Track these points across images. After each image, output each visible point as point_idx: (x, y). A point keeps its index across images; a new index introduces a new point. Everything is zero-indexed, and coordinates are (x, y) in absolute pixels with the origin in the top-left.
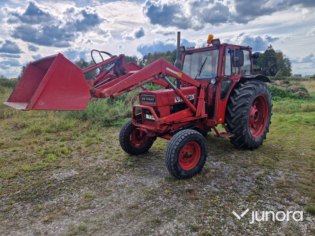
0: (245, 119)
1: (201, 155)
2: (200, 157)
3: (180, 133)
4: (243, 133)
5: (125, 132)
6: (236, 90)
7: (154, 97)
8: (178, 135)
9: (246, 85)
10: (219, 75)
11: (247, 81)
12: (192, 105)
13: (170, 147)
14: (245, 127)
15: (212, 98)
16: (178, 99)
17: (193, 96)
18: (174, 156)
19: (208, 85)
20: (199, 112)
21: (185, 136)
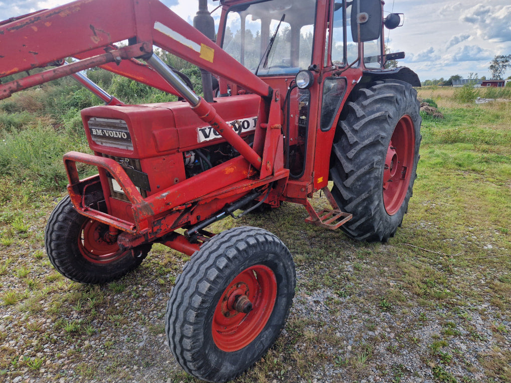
0: (376, 178)
1: (279, 295)
2: (276, 300)
3: (214, 247)
4: (371, 210)
5: (61, 228)
6: (355, 104)
7: (126, 128)
8: (207, 253)
9: (377, 92)
10: (317, 63)
11: (378, 82)
12: (248, 147)
13: (179, 299)
14: (376, 196)
15: (297, 125)
16: (207, 131)
17: (251, 120)
18: (194, 330)
19: (290, 91)
20: (269, 166)
21: (228, 258)
